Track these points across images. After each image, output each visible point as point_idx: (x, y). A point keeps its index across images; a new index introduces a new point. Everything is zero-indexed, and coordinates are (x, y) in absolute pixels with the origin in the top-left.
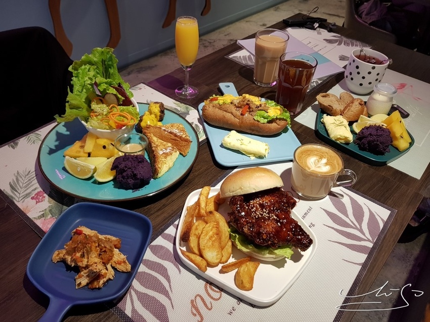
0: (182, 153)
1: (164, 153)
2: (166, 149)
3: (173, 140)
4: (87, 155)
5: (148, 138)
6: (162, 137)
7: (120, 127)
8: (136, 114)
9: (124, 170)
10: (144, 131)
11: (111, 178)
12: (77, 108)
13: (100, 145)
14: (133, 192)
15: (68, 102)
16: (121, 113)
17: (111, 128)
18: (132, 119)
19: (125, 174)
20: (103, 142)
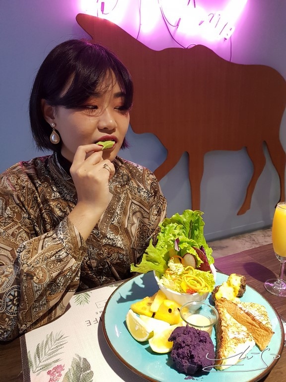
0: (258, 344)
1: (235, 338)
2: (239, 333)
3: (250, 324)
4: (152, 315)
5: (220, 314)
6: (236, 317)
7: (191, 291)
8: (212, 281)
9: (180, 345)
10: (217, 303)
11: (167, 350)
12: (154, 261)
13: (166, 307)
14: (186, 379)
15: (147, 253)
16: (196, 277)
17: (181, 291)
18: (206, 286)
19: (180, 351)
20: (169, 304)
